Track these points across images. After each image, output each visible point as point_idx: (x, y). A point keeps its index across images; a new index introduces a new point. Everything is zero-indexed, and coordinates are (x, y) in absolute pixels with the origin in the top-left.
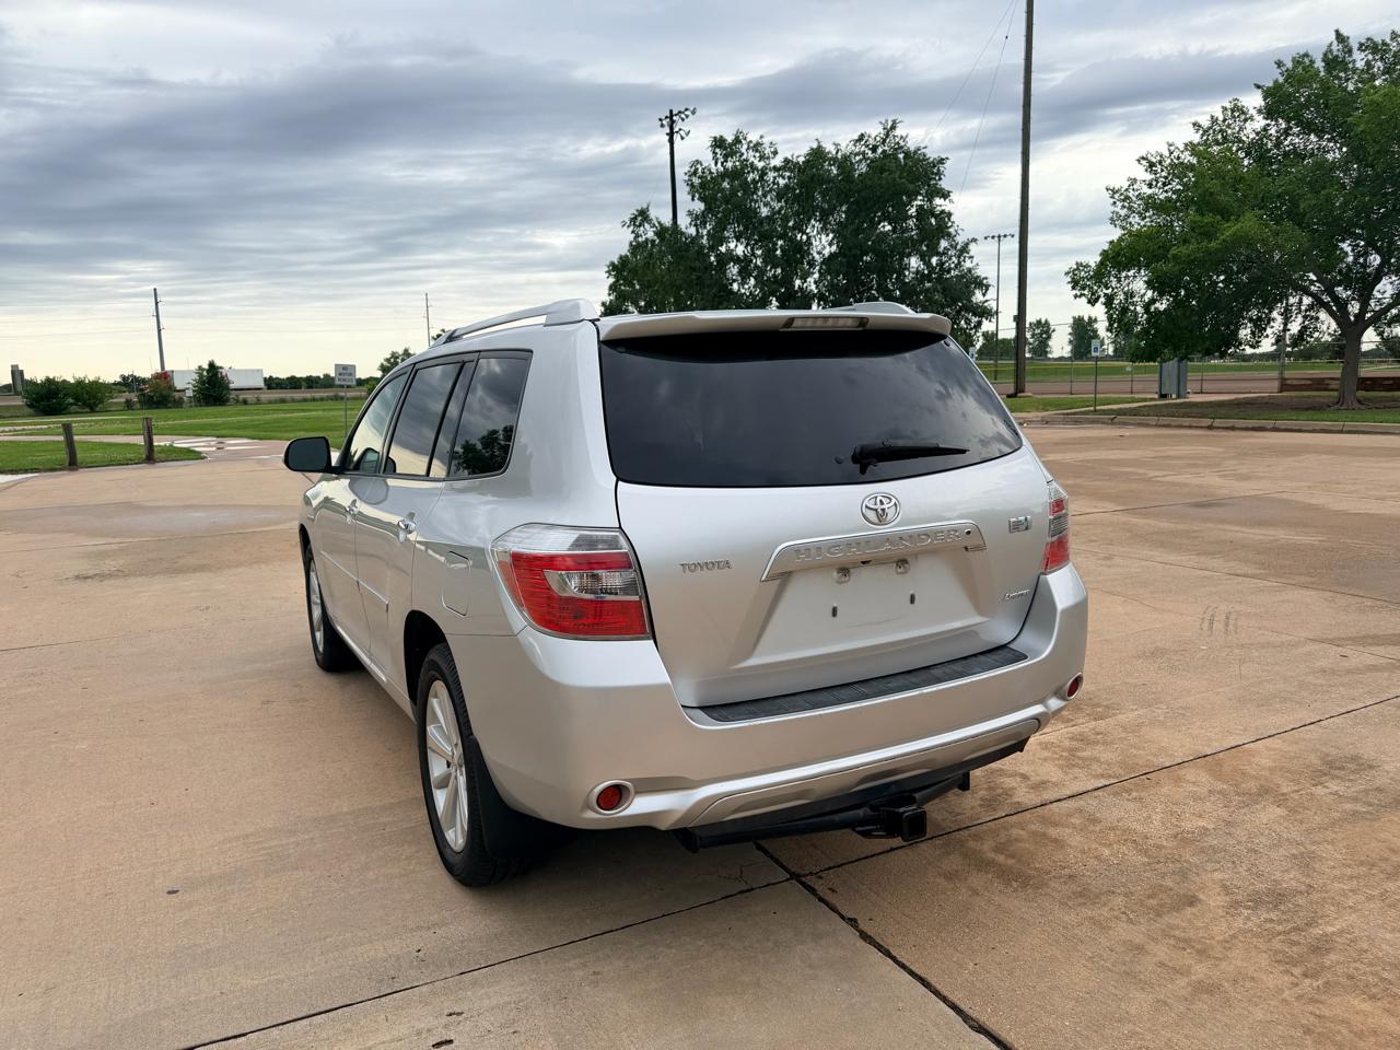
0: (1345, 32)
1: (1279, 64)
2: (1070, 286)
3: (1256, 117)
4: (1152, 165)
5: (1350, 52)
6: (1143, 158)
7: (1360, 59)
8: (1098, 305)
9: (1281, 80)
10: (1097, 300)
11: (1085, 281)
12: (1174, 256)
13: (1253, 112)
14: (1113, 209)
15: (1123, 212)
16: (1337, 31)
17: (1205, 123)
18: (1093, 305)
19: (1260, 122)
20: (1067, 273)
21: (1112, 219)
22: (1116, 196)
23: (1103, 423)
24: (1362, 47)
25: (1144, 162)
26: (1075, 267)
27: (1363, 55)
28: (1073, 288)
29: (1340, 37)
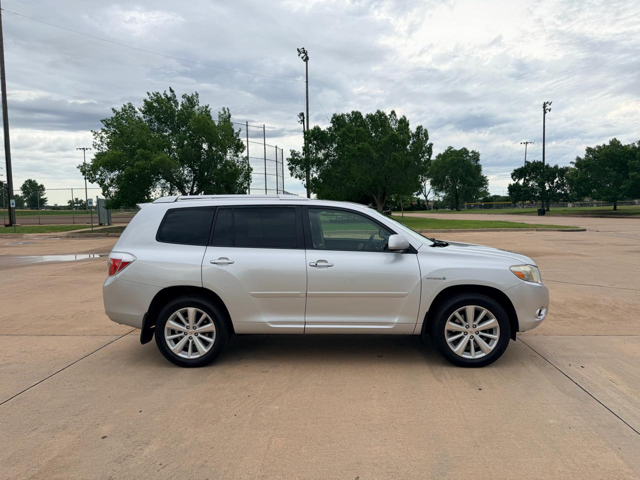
0: (173, 89)
1: (148, 94)
2: (81, 173)
3: (139, 111)
4: (108, 124)
5: (175, 96)
6: (104, 121)
7: (180, 100)
8: (95, 183)
9: (149, 100)
10: (94, 181)
11: (89, 172)
12: (137, 165)
13: (137, 109)
14: (95, 140)
15: (100, 143)
16: (170, 88)
17: (119, 110)
18: (92, 183)
19: (141, 115)
20: (78, 167)
21: (93, 145)
22: (96, 135)
23: (103, 236)
24: (184, 97)
25: (104, 122)
26: (82, 165)
27: (183, 100)
28: (83, 175)
29: (171, 91)
